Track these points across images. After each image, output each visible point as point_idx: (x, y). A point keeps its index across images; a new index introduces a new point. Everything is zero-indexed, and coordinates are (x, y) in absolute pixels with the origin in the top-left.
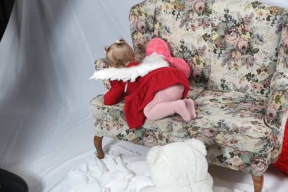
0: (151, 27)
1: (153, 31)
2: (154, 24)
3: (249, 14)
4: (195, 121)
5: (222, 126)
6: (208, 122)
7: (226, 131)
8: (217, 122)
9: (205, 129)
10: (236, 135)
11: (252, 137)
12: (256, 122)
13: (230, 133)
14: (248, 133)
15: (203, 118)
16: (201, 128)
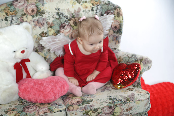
3: (76, 9)
4: (91, 105)
5: (115, 100)
6: (102, 102)
7: (121, 103)
8: (108, 99)
9: (104, 108)
10: (130, 103)
11: (142, 100)
12: (130, 88)
13: (125, 103)
14: (136, 98)
15: (93, 100)
16: (100, 108)
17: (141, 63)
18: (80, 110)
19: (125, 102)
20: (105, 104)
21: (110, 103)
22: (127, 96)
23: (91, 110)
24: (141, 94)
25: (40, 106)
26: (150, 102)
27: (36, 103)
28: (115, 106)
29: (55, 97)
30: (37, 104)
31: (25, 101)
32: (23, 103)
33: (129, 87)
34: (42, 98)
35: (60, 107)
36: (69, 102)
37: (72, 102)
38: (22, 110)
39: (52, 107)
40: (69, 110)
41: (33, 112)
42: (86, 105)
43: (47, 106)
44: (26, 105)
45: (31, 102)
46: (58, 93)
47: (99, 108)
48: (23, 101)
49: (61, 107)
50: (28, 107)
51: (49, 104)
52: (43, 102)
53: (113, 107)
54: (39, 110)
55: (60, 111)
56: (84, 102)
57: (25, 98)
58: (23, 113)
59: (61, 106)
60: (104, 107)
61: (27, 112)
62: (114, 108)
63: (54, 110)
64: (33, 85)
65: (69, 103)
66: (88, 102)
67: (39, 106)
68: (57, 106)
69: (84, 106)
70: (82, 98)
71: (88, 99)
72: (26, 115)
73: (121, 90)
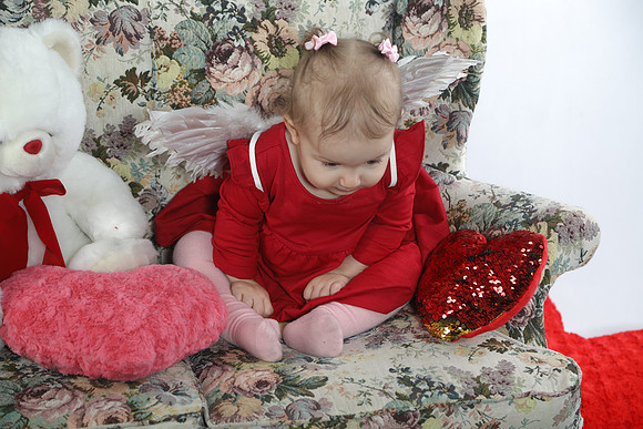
4: (317, 399)
5: (423, 386)
6: (365, 389)
7: (452, 401)
8: (396, 380)
9: (375, 418)
10: (490, 406)
11: (542, 394)
12: (493, 340)
13: (467, 402)
14: (520, 385)
15: (326, 379)
16: (358, 416)
17: (549, 235)
18: (265, 421)
19: (467, 397)
20: (381, 403)
21: (401, 397)
22: (477, 373)
23: (314, 421)
24: (543, 368)
25: (91, 390)
26: (578, 406)
27: (74, 377)
28: (422, 412)
29: (160, 357)
30: (80, 382)
31: (29, 363)
32: (18, 372)
33: (489, 335)
34: (102, 355)
35: (178, 398)
36: (221, 381)
37: (236, 384)
38: (9, 402)
39: (143, 397)
40: (219, 416)
41: (57, 415)
42: (295, 398)
43: (120, 391)
44: (32, 380)
45: (55, 372)
46: (176, 341)
47: (352, 417)
48: (19, 365)
49: (183, 403)
50: (35, 390)
51: (132, 384)
52: (106, 375)
53: (415, 416)
54: (83, 407)
55: (179, 419)
56: (286, 385)
57: (27, 350)
58: (14, 417)
59: (185, 398)
60: (376, 413)
61: (31, 410)
62: (420, 423)
63: (151, 409)
64: (68, 294)
65: (221, 388)
66: (306, 388)
67: (85, 392)
68: (167, 393)
69: (286, 402)
70: (281, 369)
71: (307, 375)
72: (26, 426)
73: (456, 345)
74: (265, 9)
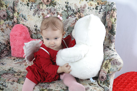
0: (11, 16)
1: (13, 18)
2: (13, 13)
3: (83, 5)
6: (58, 86)
16: (53, 90)
23: (46, 89)
38: (2, 74)
41: (6, 78)
63: (21, 81)
67: (14, 75)
74: (78, 10)
